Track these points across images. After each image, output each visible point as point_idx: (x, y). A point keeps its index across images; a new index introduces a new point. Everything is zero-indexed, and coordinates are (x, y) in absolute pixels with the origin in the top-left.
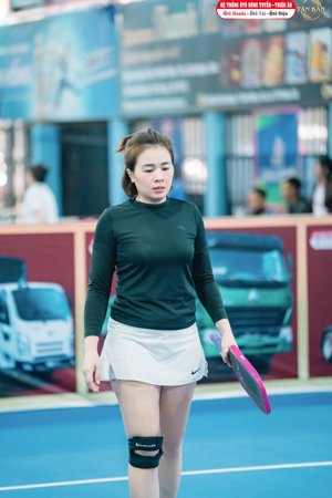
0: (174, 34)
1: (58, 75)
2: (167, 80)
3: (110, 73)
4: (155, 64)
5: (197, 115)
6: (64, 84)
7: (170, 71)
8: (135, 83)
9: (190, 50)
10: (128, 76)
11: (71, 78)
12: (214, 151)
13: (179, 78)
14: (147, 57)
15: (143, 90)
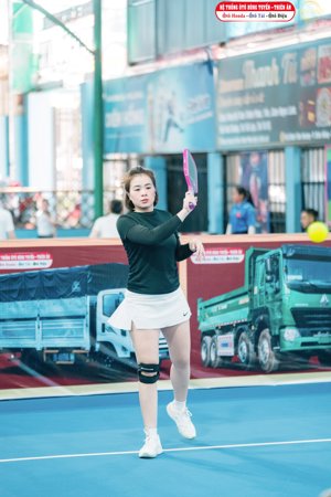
0: (260, 84)
1: (166, 116)
2: (254, 121)
3: (210, 114)
4: (244, 108)
5: (280, 149)
6: (170, 124)
7: (258, 114)
8: (229, 123)
9: (272, 96)
10: (222, 118)
11: (176, 119)
12: (294, 179)
13: (265, 119)
14: (238, 101)
15: (235, 129)
